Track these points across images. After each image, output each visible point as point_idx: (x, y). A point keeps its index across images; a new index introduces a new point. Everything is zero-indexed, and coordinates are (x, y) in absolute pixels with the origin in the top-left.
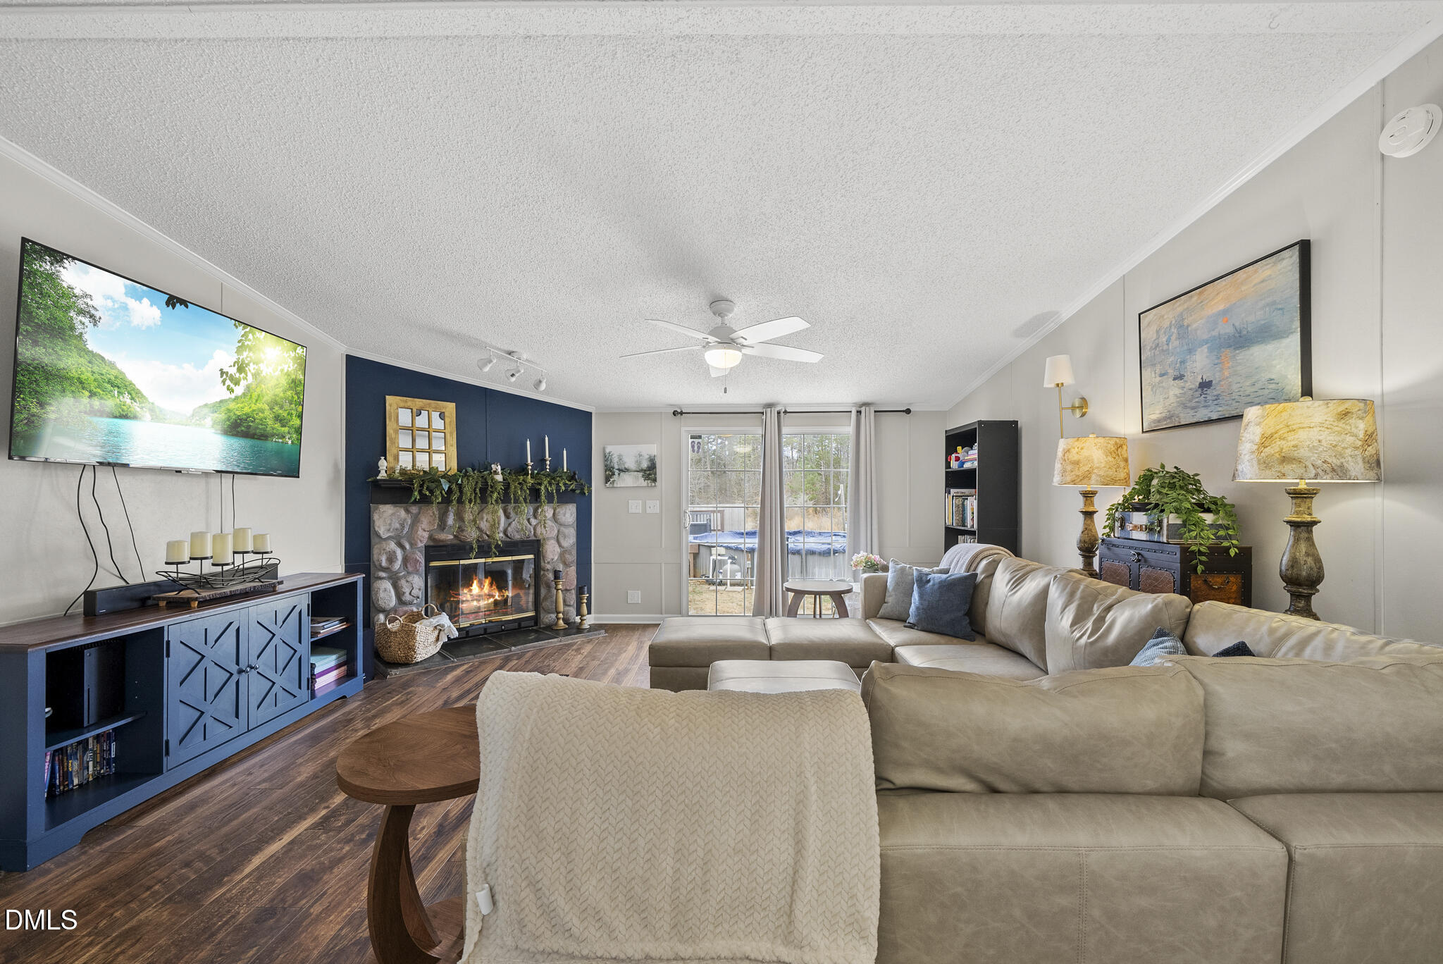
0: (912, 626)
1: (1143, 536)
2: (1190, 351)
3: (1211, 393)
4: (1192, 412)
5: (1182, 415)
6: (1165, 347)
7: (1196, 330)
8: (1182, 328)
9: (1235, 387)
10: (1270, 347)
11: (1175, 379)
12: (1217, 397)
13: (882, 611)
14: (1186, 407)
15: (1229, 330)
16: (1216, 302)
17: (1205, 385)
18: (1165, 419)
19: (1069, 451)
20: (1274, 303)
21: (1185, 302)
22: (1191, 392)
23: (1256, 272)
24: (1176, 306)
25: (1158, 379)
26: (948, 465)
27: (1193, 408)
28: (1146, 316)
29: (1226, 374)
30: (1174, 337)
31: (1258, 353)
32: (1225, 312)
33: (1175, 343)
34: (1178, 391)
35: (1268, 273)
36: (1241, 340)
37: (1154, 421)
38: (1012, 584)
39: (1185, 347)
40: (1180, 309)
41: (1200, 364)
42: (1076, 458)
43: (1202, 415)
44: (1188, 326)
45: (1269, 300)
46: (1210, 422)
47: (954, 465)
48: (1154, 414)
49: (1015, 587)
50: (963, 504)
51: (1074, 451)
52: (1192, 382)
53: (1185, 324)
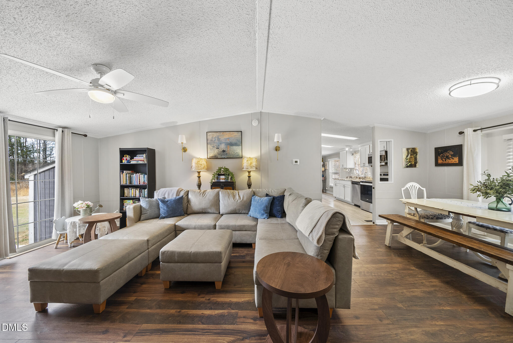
2: (221, 144)
3: (225, 153)
4: (221, 156)
5: (218, 156)
6: (214, 141)
7: (222, 140)
8: (219, 139)
9: (230, 152)
10: (237, 147)
11: (216, 148)
12: (227, 154)
14: (219, 155)
15: (229, 142)
16: (227, 136)
17: (224, 151)
18: (214, 156)
20: (237, 140)
21: (219, 134)
22: (221, 152)
23: (234, 133)
24: (217, 133)
25: (212, 148)
26: (121, 161)
27: (221, 155)
28: (209, 133)
29: (229, 150)
30: (216, 140)
31: (235, 148)
32: (228, 138)
33: (216, 141)
34: (217, 151)
35: (236, 134)
36: (231, 144)
37: (211, 156)
39: (219, 143)
40: (218, 135)
41: (223, 147)
43: (223, 157)
44: (220, 139)
45: (237, 139)
46: (225, 158)
47: (124, 162)
48: (211, 155)
49: (204, 195)
50: (130, 176)
52: (221, 150)
53: (219, 138)
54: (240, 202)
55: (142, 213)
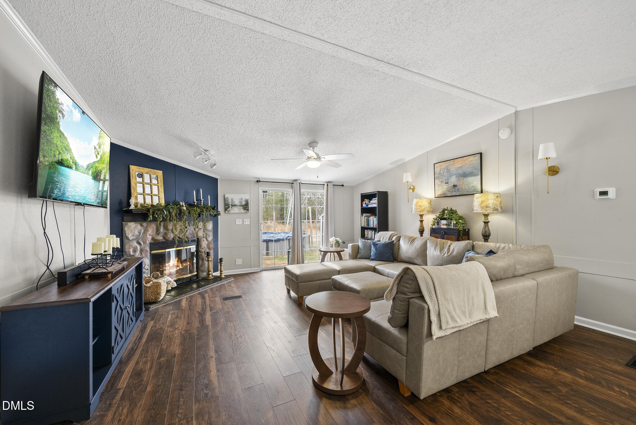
0: (373, 260)
1: (445, 227)
2: (450, 176)
3: (456, 188)
4: (451, 193)
5: (448, 194)
6: (442, 174)
7: (452, 171)
8: (448, 170)
9: (463, 187)
10: (473, 178)
11: (445, 183)
12: (458, 189)
13: (358, 257)
14: (449, 191)
15: (461, 172)
16: (458, 164)
17: (455, 186)
18: (442, 194)
19: (418, 202)
20: (474, 167)
21: (449, 163)
22: (450, 188)
23: (469, 158)
24: (446, 163)
25: (440, 183)
26: (362, 205)
27: (451, 192)
28: (436, 165)
29: (461, 183)
30: (445, 172)
31: (470, 179)
32: (461, 167)
33: (446, 174)
34: (447, 187)
35: (472, 159)
36: (465, 175)
37: (439, 195)
38: (411, 242)
39: (449, 175)
40: (447, 165)
41: (453, 180)
42: (421, 204)
43: (454, 194)
44: (450, 169)
45: (473, 166)
46: (456, 196)
47: (364, 205)
48: (439, 193)
49: (412, 243)
50: (368, 219)
51: (420, 203)
52: (451, 185)
53: (449, 169)
54: (447, 256)
55: (359, 252)
